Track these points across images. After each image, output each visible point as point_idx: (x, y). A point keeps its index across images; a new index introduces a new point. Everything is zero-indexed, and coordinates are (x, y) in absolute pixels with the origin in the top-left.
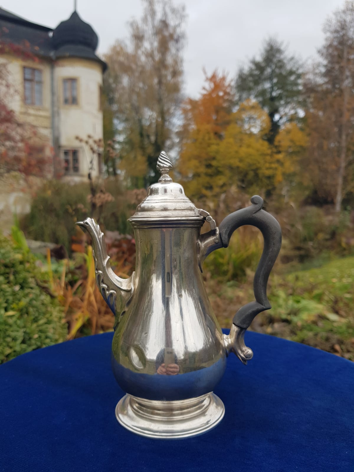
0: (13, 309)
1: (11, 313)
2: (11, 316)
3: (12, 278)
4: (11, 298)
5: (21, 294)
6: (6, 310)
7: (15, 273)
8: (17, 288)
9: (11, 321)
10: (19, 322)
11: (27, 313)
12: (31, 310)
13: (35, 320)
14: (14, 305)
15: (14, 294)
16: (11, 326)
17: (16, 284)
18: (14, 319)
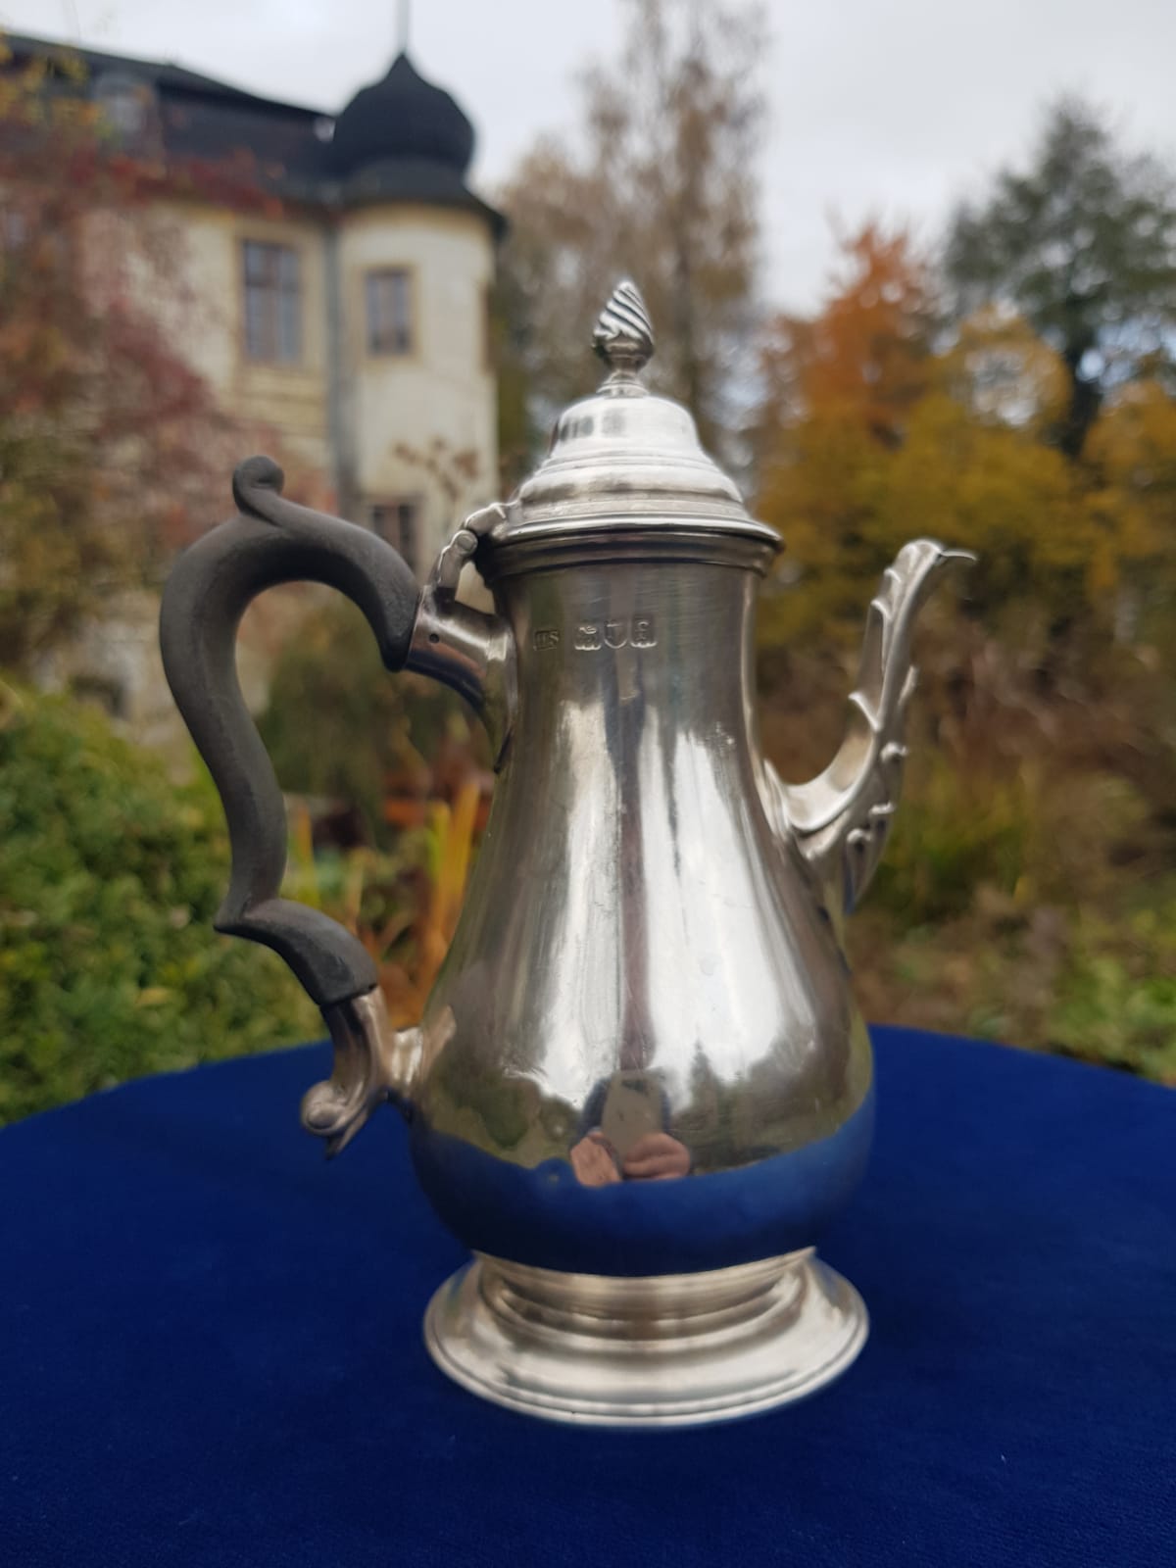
0: (166, 984)
1: (156, 994)
2: (157, 1008)
3: (166, 883)
4: (158, 948)
5: (195, 933)
6: (143, 982)
7: (177, 870)
8: (180, 916)
9: (155, 1021)
10: (186, 1027)
11: (214, 1000)
12: (225, 989)
13: (237, 1023)
14: (171, 971)
15: (170, 935)
16: (154, 1035)
17: (179, 899)
18: (170, 1013)
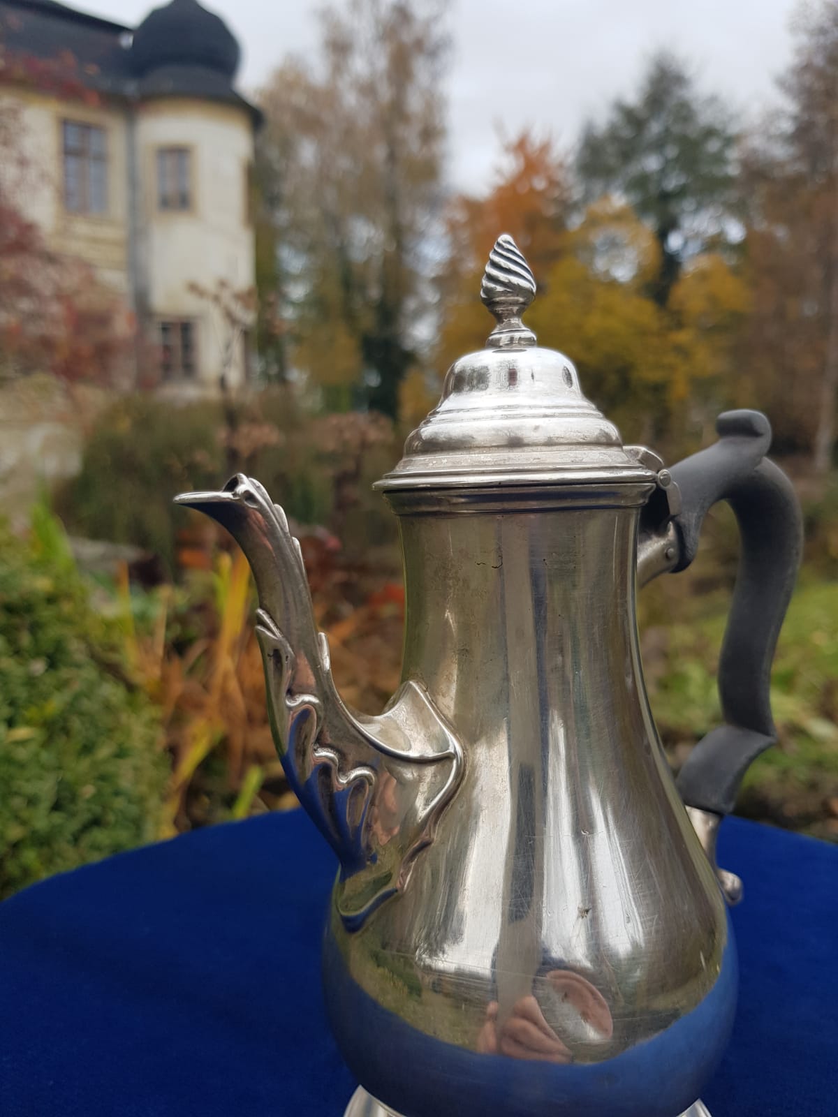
0: (28, 723)
1: (22, 732)
2: (22, 743)
3: (25, 640)
4: (22, 693)
5: (50, 680)
6: (11, 723)
7: (35, 628)
8: (38, 667)
9: (22, 754)
10: (45, 756)
11: (66, 731)
12: (76, 724)
13: (87, 749)
14: (32, 713)
15: (31, 682)
16: (22, 766)
17: (37, 654)
18: (33, 747)
